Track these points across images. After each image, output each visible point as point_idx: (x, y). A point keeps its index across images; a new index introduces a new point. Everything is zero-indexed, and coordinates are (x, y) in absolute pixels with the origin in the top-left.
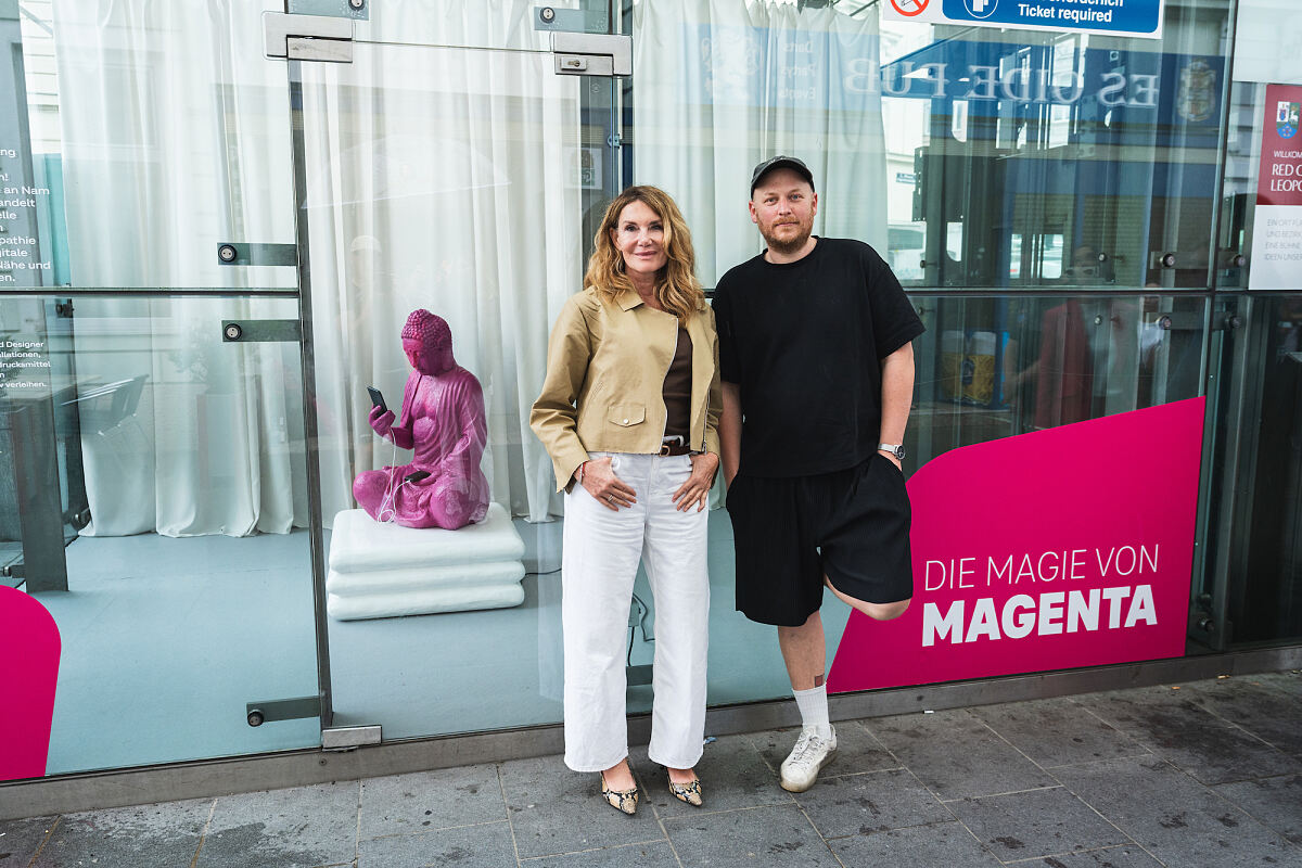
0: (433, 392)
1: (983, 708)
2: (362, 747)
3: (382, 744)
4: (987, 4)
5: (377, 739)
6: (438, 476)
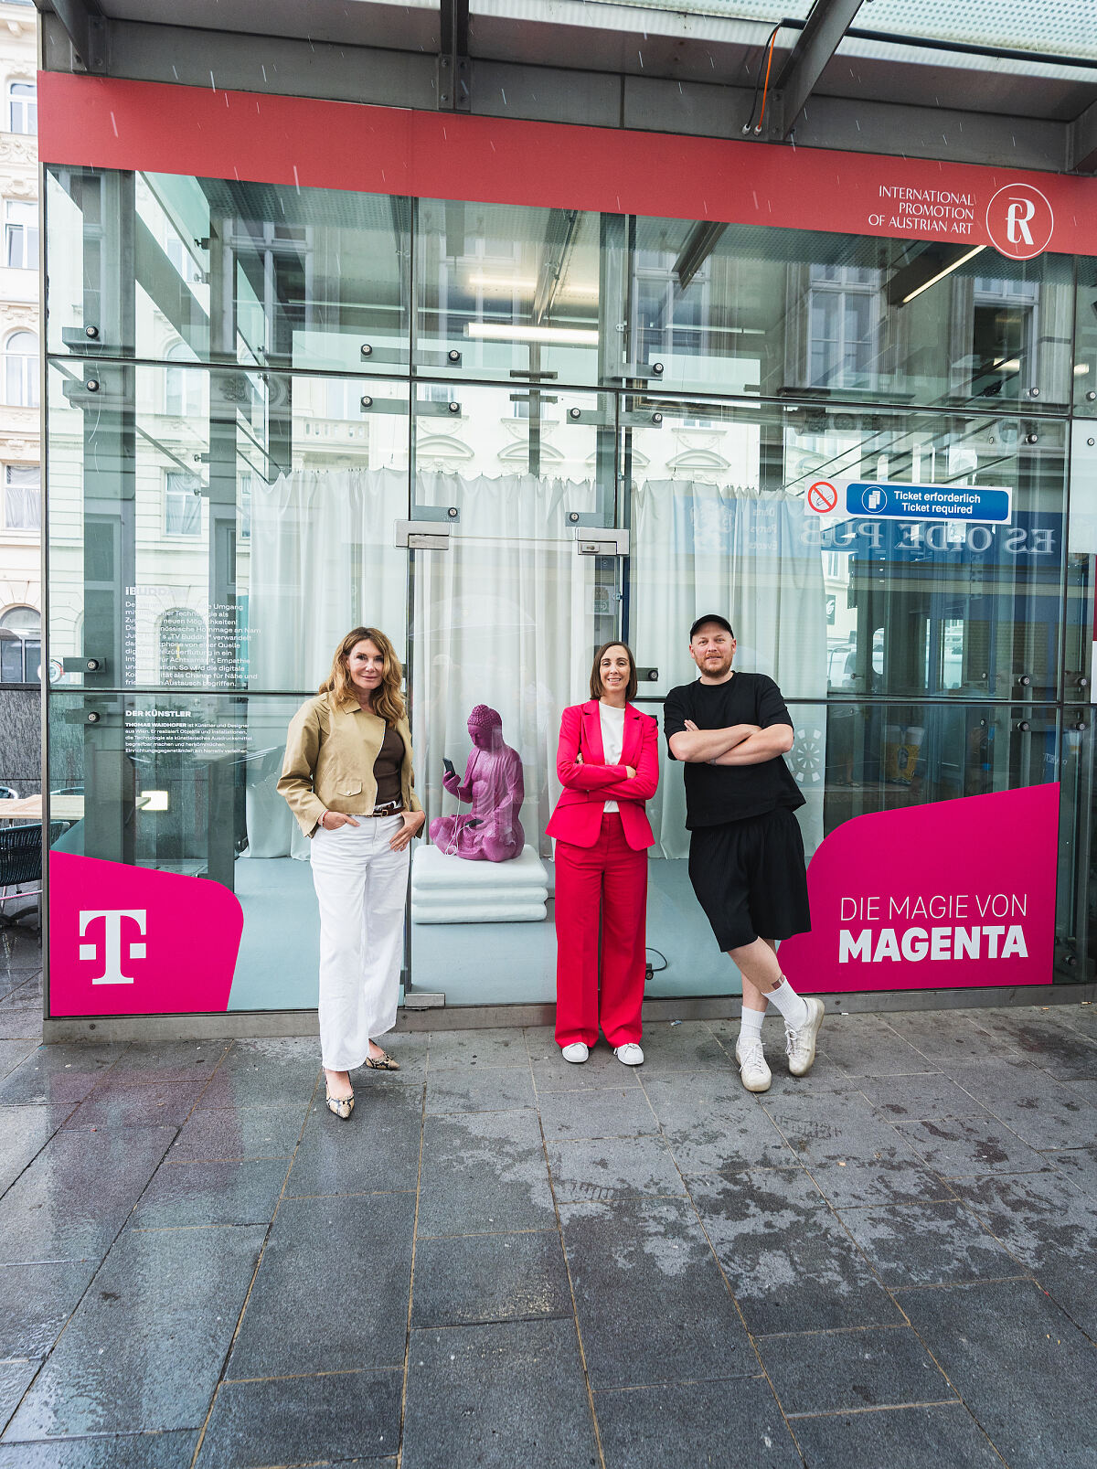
0: (487, 763)
1: (887, 1014)
2: (431, 1008)
3: (445, 1007)
4: (878, 503)
5: (441, 1003)
6: (489, 823)
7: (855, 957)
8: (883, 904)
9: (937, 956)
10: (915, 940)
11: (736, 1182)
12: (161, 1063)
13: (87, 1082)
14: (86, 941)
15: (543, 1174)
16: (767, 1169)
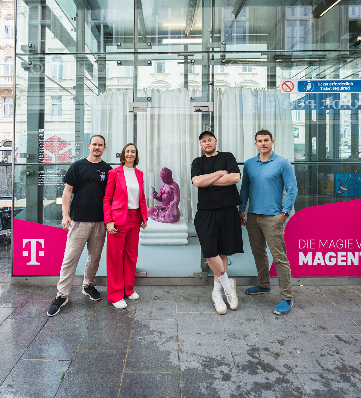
0: (167, 188)
1: (319, 286)
2: (141, 277)
3: (146, 277)
4: (311, 87)
5: (145, 275)
6: (167, 209)
7: (305, 263)
8: (317, 243)
9: (340, 263)
10: (331, 257)
11: (254, 357)
12: (47, 293)
13: (21, 299)
14: (25, 249)
15: (176, 348)
16: (267, 352)
